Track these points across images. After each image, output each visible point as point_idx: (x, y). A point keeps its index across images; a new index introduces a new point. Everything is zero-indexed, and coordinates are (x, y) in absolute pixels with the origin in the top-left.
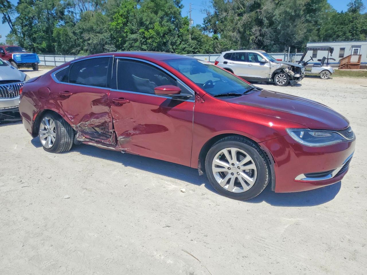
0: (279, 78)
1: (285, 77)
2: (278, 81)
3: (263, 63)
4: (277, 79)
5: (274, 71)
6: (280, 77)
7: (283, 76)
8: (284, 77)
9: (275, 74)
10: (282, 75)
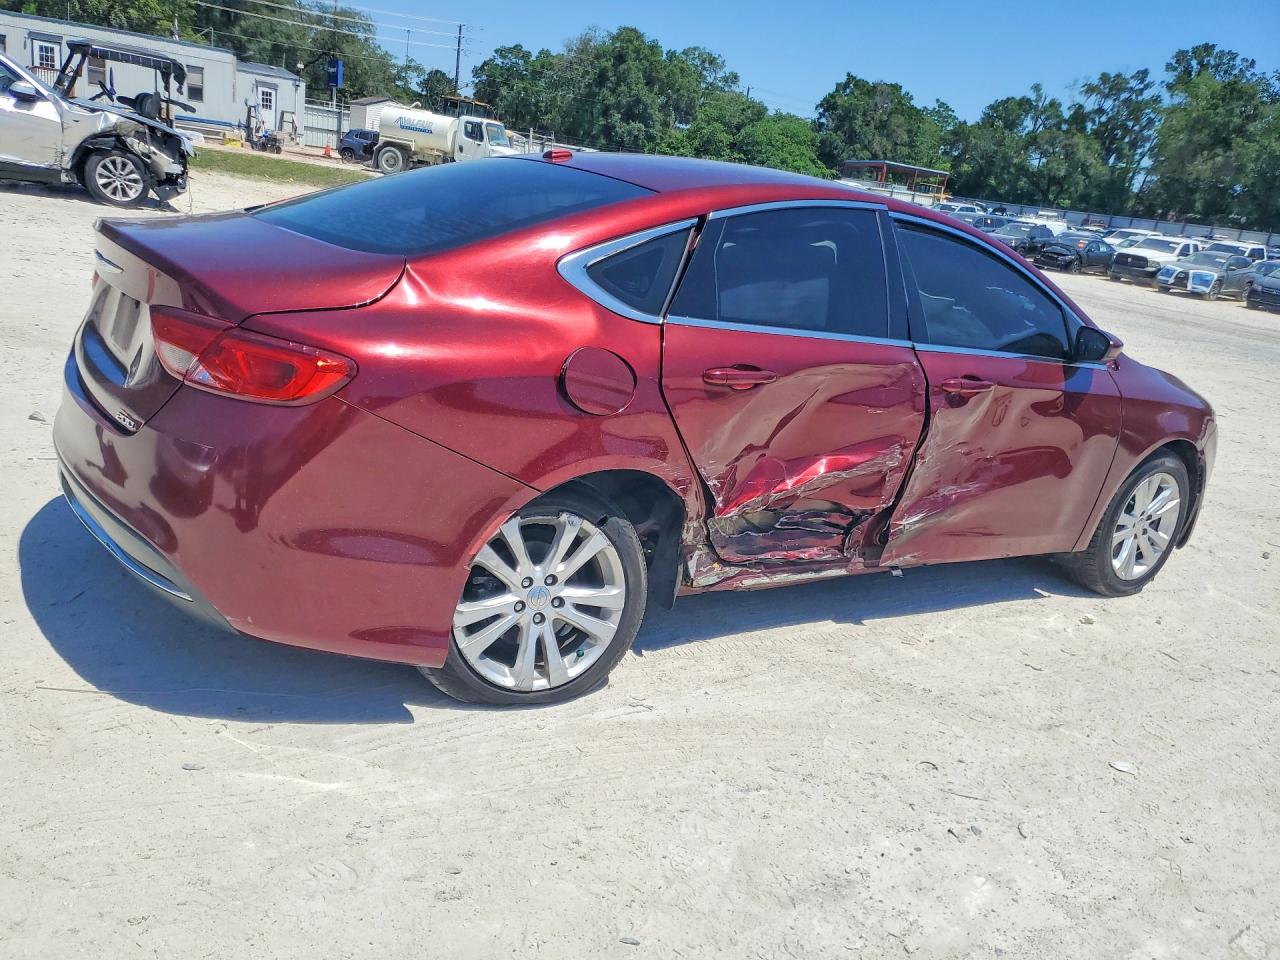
0: (106, 173)
1: (132, 172)
2: (105, 186)
3: (26, 100)
4: (101, 176)
5: (84, 141)
6: (111, 167)
7: (124, 165)
8: (127, 170)
9: (85, 154)
10: (119, 160)
